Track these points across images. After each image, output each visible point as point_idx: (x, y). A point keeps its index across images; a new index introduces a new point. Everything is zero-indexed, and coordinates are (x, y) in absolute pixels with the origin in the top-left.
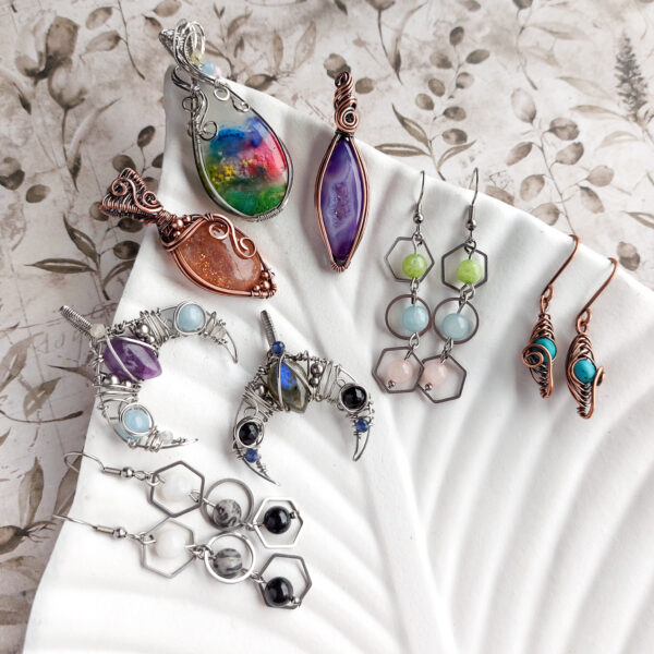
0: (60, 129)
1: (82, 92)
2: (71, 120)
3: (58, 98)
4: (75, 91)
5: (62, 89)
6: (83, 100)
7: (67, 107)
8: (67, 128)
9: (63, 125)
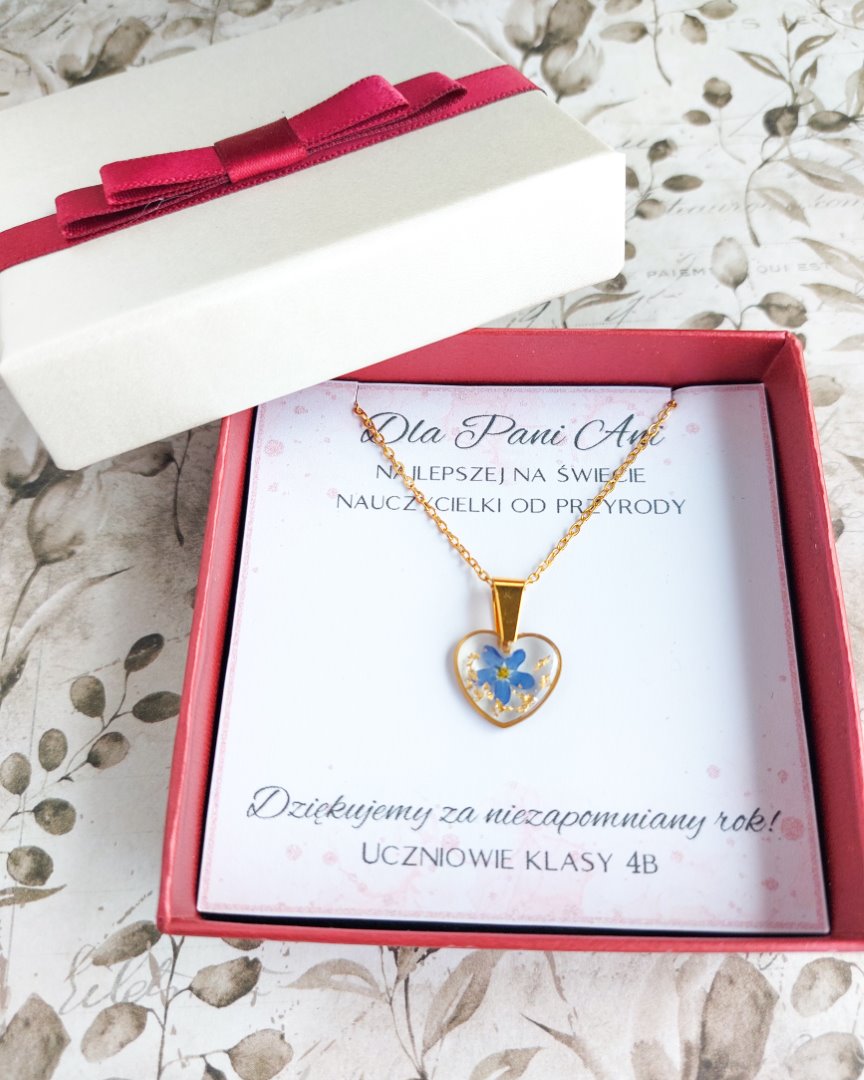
0: (16, 597)
1: (76, 539)
2: (39, 584)
3: (36, 538)
4: (66, 534)
5: (48, 525)
6: (71, 554)
7: (43, 560)
8: (27, 598)
9: (23, 592)
